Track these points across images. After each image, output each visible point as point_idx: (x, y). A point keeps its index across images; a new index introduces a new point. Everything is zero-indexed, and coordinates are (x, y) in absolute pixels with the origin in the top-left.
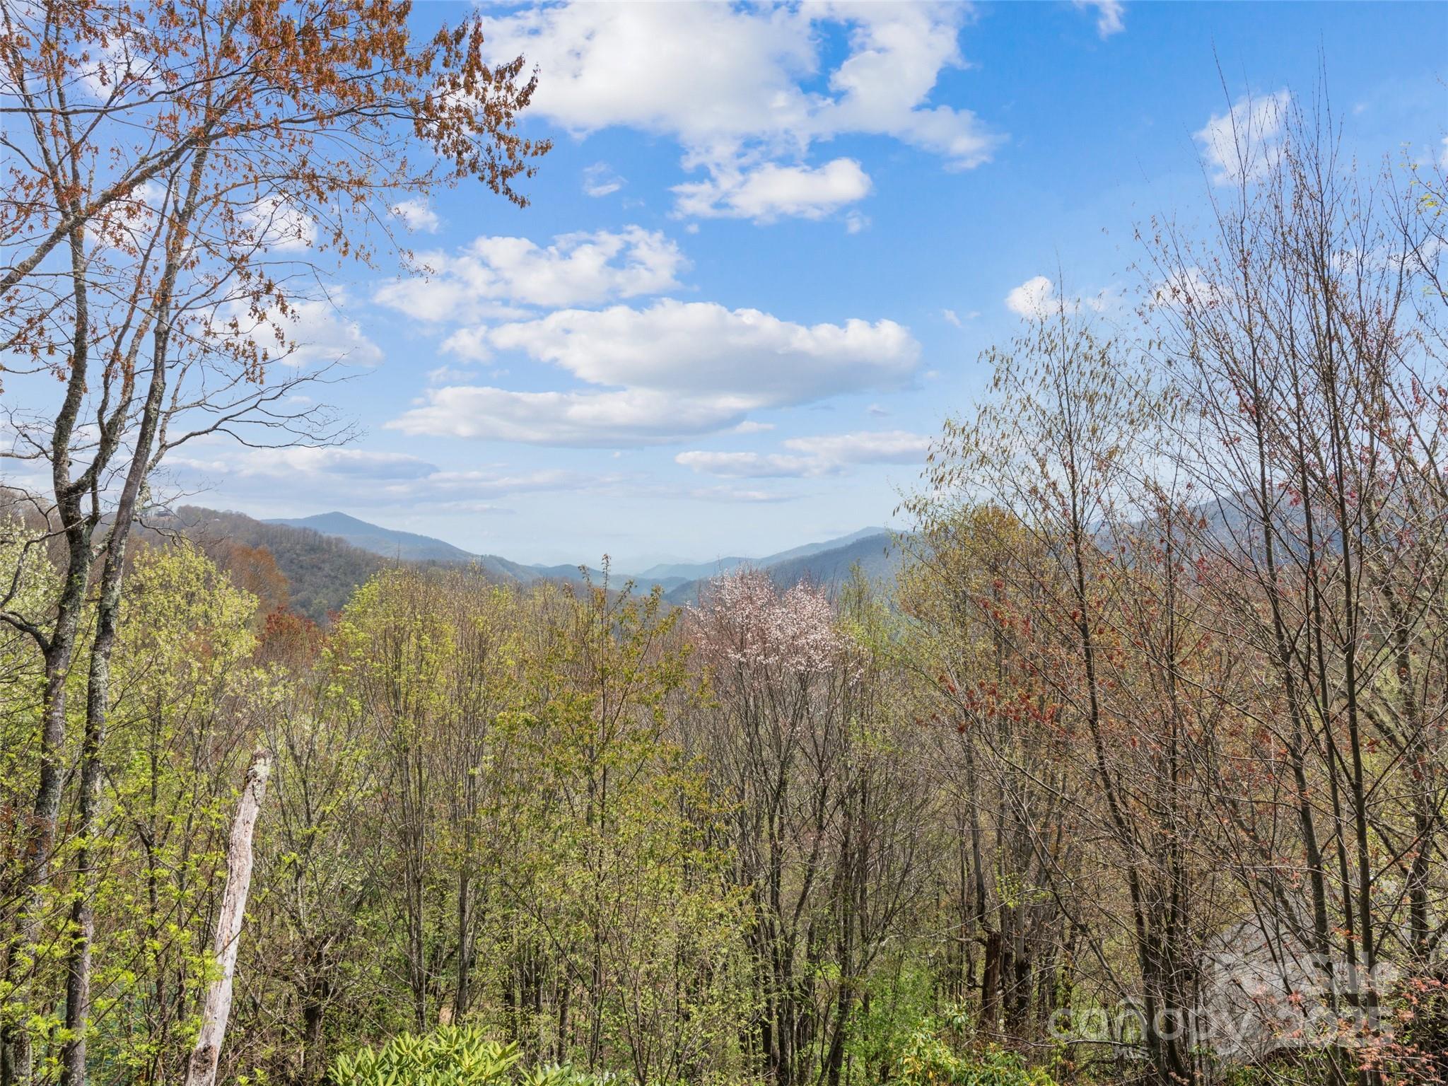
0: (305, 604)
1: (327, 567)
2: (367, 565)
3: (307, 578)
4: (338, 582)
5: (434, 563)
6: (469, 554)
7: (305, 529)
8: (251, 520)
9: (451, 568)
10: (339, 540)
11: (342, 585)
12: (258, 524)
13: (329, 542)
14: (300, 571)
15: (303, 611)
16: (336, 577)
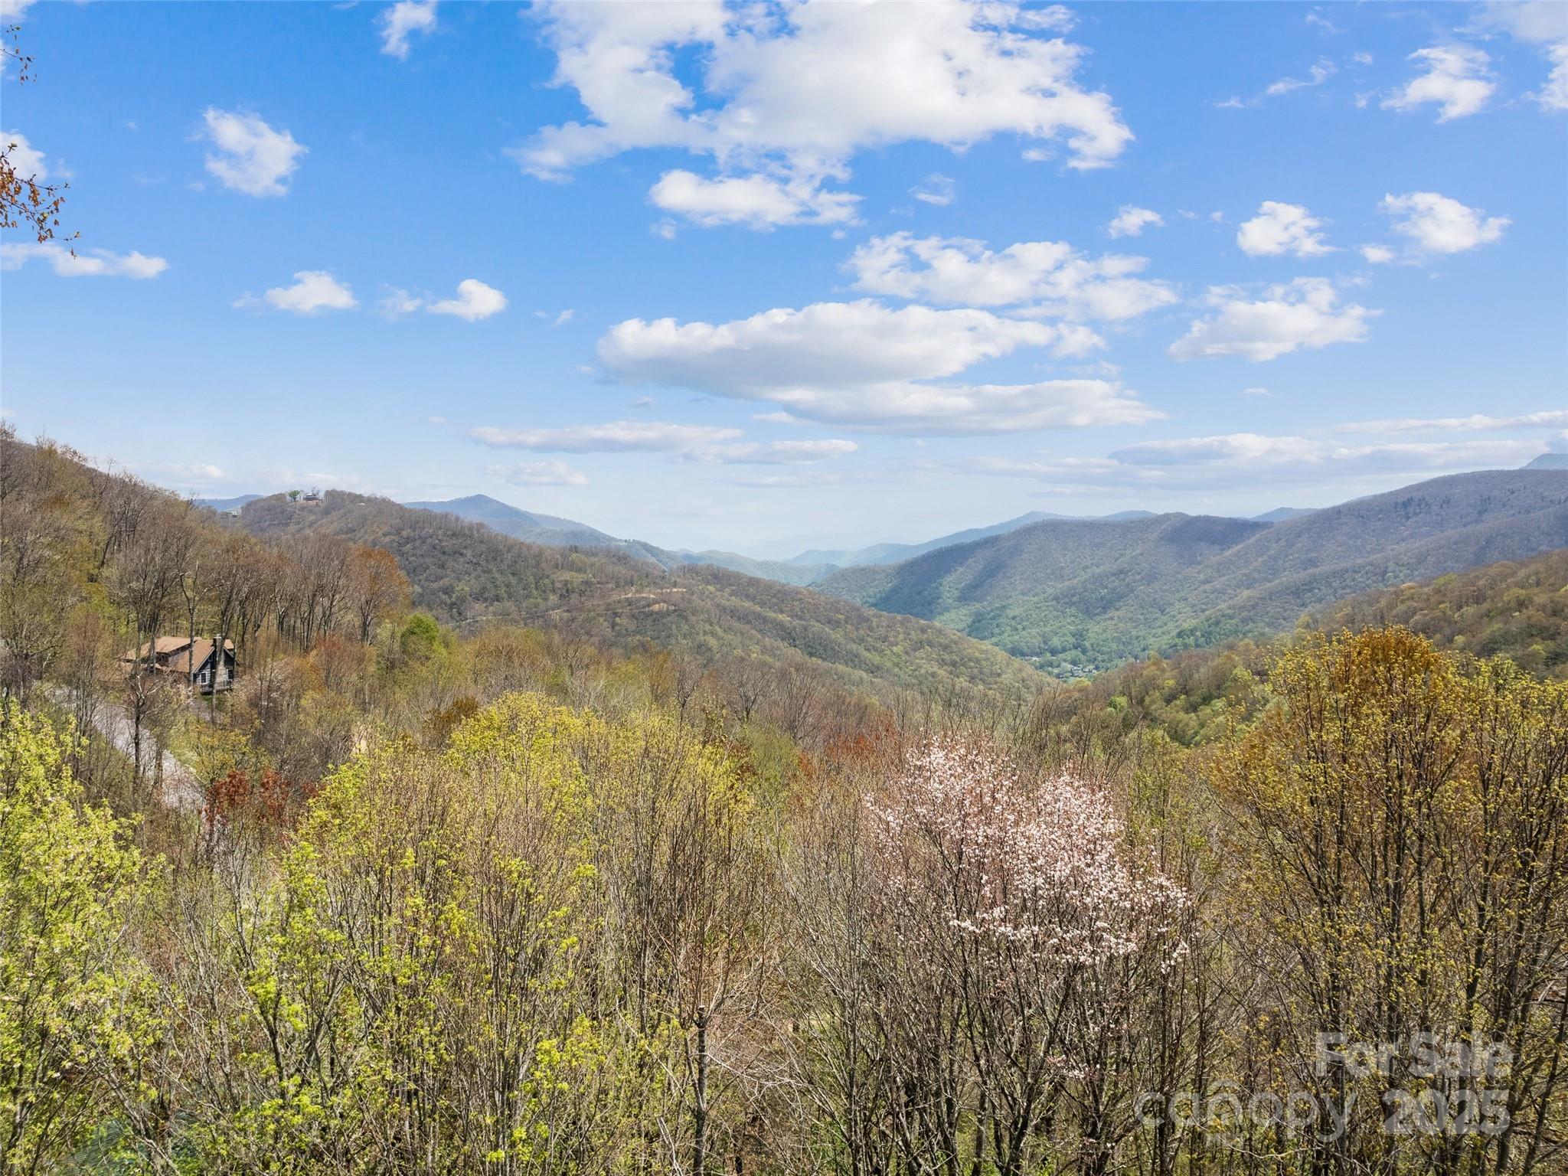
0: (448, 591)
1: (469, 553)
2: (509, 551)
3: (449, 564)
4: (479, 569)
5: (575, 549)
6: (613, 539)
7: (447, 515)
8: (394, 504)
9: (594, 554)
10: (480, 526)
11: (484, 571)
12: (401, 507)
13: (471, 528)
14: (444, 558)
15: (445, 597)
16: (478, 564)
